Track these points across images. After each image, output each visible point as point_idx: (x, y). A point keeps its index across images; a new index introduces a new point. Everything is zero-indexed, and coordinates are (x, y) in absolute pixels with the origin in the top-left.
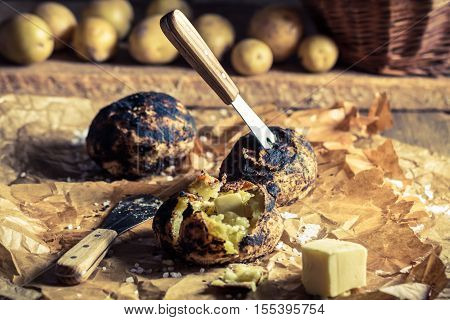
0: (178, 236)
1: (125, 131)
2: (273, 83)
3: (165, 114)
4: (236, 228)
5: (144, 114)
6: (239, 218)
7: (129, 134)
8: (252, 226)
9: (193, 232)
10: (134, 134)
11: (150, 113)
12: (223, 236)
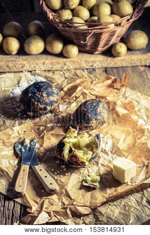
0: (67, 158)
1: (36, 103)
2: (79, 61)
3: (50, 95)
4: (88, 156)
5: (42, 96)
6: (89, 152)
7: (37, 105)
8: (93, 153)
9: (73, 159)
10: (39, 104)
11: (45, 95)
12: (85, 161)
